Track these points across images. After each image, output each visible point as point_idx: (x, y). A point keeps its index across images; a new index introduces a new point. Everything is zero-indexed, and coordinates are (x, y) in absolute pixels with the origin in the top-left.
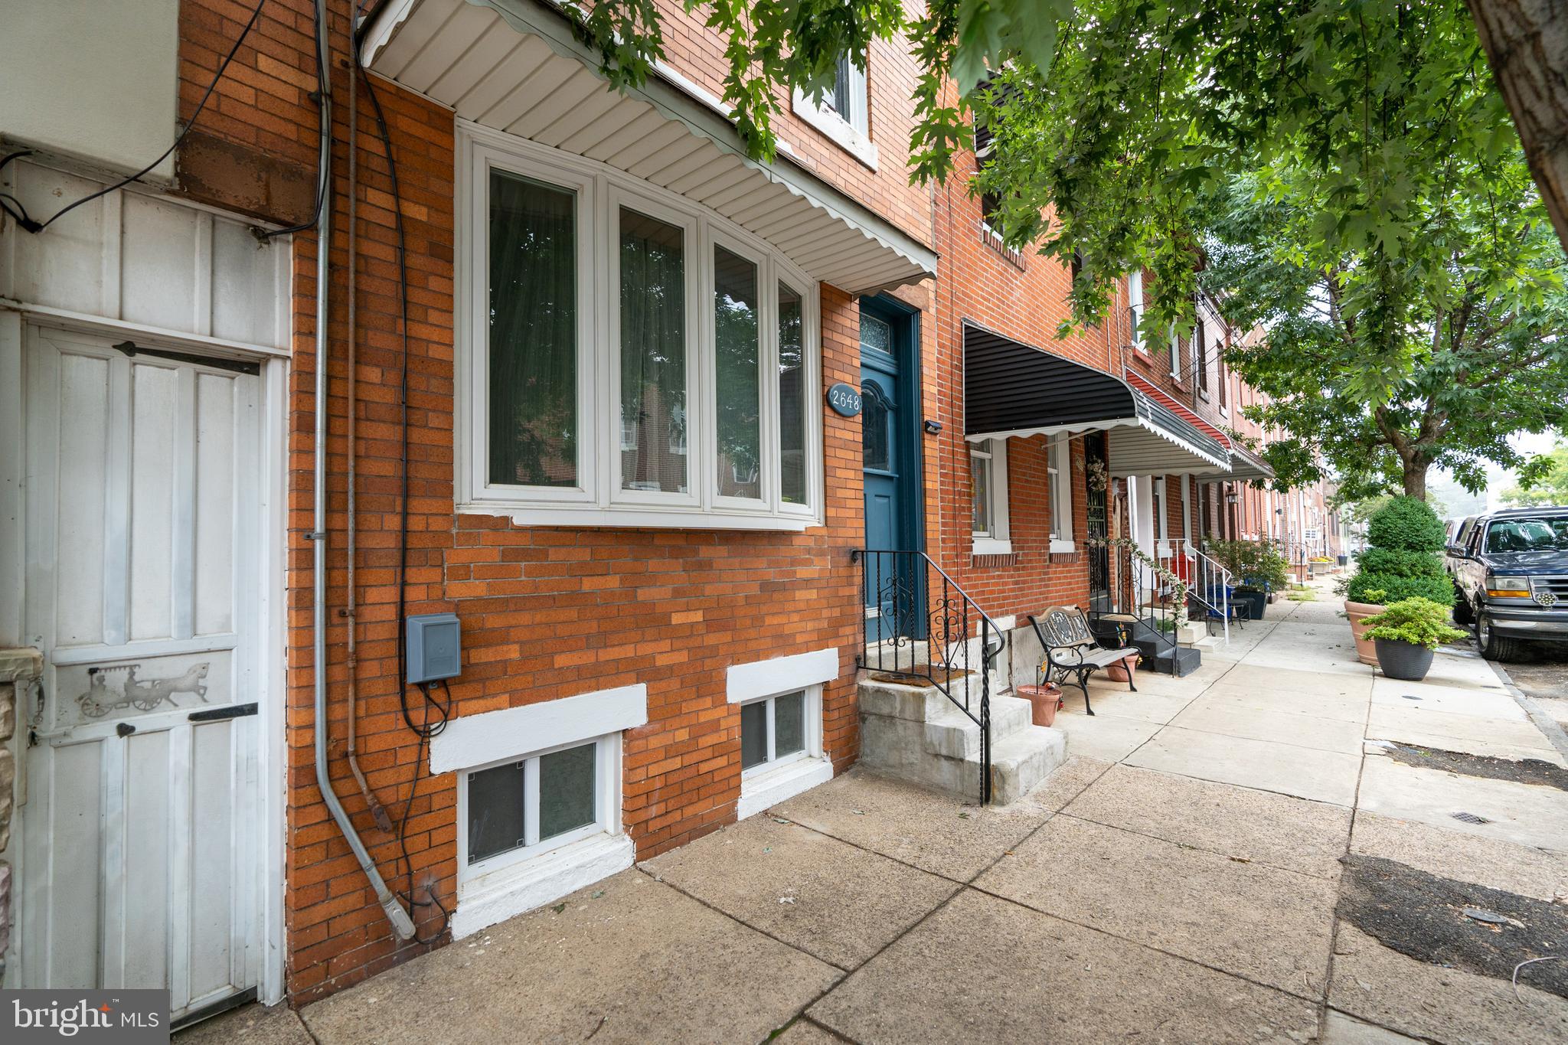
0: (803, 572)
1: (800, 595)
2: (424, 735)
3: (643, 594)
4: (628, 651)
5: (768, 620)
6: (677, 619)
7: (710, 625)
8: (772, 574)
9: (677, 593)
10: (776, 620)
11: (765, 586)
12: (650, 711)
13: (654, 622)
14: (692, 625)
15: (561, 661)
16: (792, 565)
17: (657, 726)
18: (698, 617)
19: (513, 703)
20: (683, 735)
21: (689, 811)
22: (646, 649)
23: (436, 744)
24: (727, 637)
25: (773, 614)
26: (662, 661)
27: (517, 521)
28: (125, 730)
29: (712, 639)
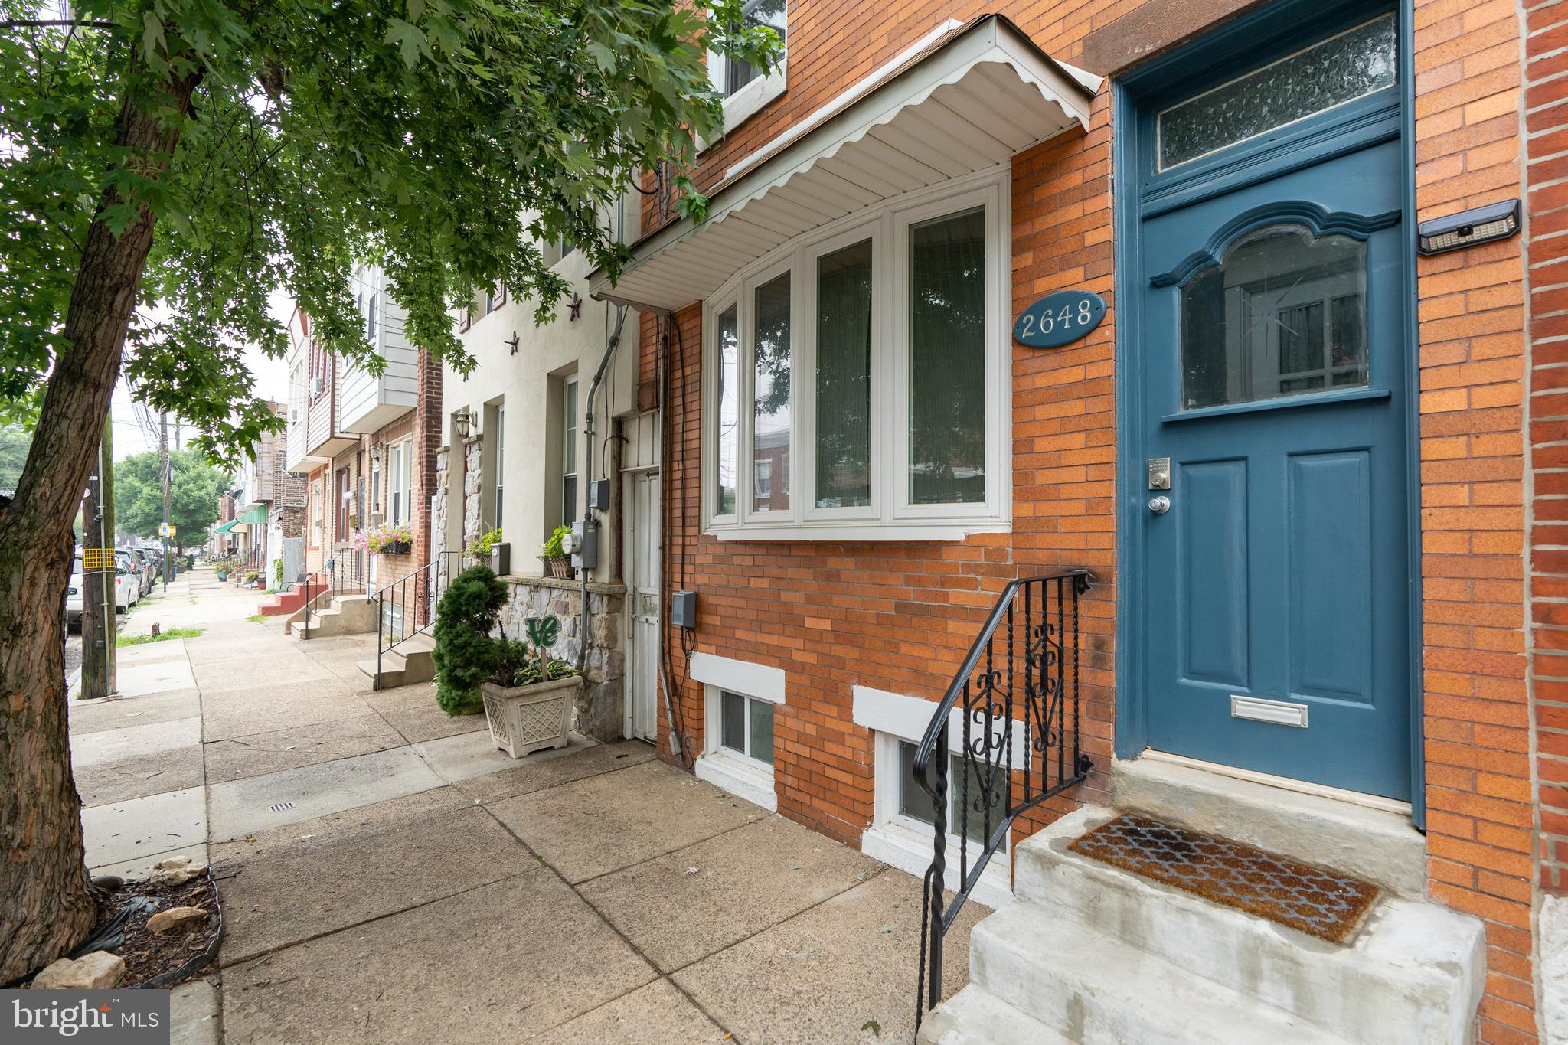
0: (957, 596)
1: (952, 626)
2: (688, 657)
3: (785, 596)
4: (773, 640)
5: (905, 649)
6: (809, 623)
7: (840, 636)
8: (911, 594)
9: (809, 599)
10: (916, 651)
11: (902, 607)
12: (788, 695)
13: (791, 621)
14: (822, 632)
15: (740, 634)
16: (943, 586)
17: (792, 711)
18: (827, 625)
19: (718, 653)
20: (811, 730)
21: (817, 803)
22: (787, 642)
23: (692, 661)
24: (853, 653)
25: (913, 643)
26: (797, 656)
27: (719, 539)
28: (647, 621)
29: (839, 651)
